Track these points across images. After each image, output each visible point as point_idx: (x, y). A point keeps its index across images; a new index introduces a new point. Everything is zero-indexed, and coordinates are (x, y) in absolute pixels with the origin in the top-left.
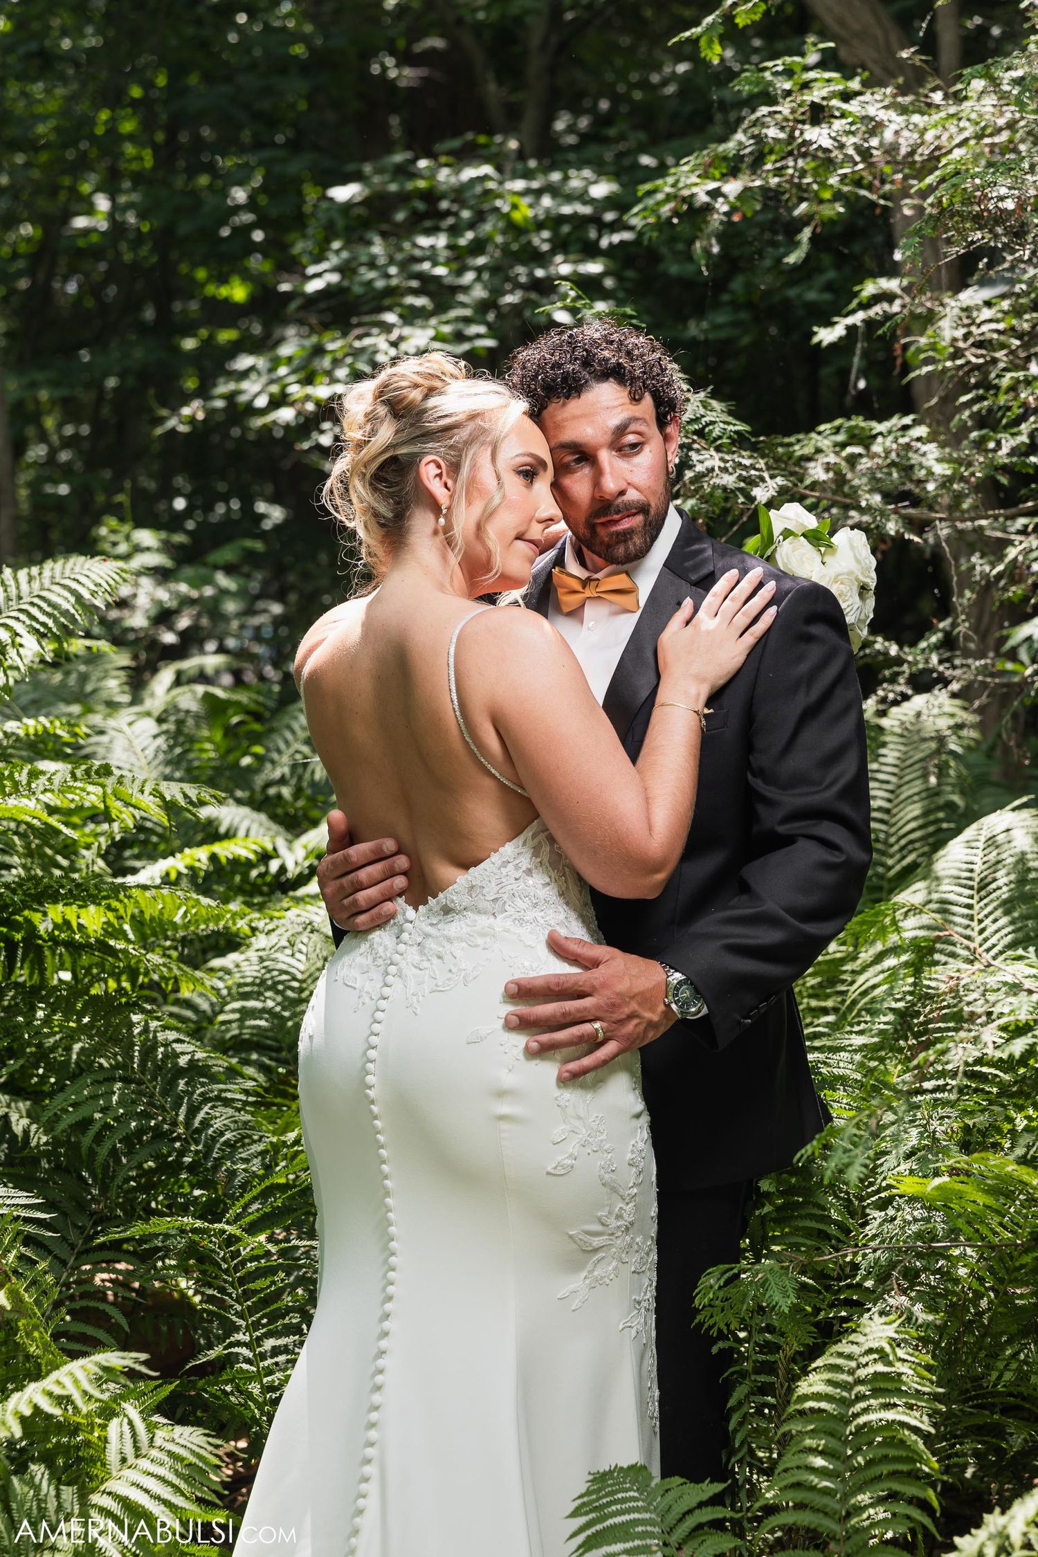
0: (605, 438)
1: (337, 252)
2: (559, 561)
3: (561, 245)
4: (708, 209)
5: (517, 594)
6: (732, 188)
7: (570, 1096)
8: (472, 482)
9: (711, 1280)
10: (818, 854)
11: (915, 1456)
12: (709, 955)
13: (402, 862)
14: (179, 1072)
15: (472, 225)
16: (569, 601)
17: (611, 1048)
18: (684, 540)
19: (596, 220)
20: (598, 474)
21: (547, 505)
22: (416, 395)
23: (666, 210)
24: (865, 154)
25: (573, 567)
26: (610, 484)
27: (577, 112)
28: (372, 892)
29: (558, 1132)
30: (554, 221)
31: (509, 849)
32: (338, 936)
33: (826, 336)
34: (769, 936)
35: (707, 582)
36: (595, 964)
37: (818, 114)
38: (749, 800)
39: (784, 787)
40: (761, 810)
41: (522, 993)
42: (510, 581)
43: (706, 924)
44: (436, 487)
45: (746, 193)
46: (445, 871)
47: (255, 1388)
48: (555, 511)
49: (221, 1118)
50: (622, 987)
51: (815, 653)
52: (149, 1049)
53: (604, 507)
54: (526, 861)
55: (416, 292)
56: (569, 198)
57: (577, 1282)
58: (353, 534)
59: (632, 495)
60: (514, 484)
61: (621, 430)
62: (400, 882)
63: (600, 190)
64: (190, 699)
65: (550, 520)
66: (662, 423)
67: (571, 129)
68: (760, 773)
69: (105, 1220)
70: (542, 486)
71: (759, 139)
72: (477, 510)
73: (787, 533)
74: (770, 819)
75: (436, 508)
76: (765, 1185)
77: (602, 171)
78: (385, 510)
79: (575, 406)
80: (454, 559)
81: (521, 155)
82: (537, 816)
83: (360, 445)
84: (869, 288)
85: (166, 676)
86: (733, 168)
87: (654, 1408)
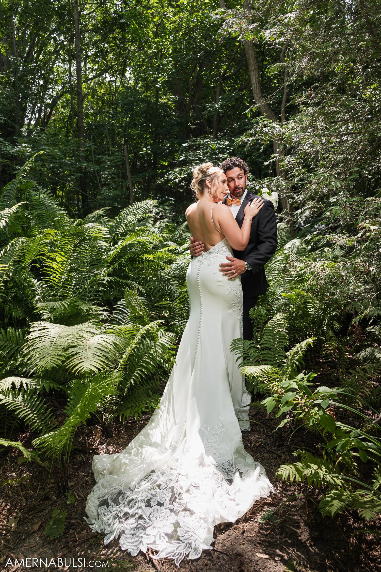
0: (236, 176)
1: (184, 154)
2: (227, 197)
3: (220, 153)
4: (247, 143)
5: (221, 202)
6: (251, 139)
7: (230, 282)
8: (214, 184)
9: (252, 310)
10: (270, 244)
11: (284, 336)
12: (252, 260)
13: (203, 245)
14: (166, 280)
15: (206, 149)
16: (229, 204)
17: (236, 274)
18: (248, 193)
19: (226, 148)
20: (235, 182)
21: (227, 188)
22: (205, 169)
23: (240, 143)
24: (273, 133)
25: (230, 198)
26: (237, 184)
27: (221, 132)
28: (198, 250)
29: (228, 288)
30: (219, 148)
31: (220, 243)
32: (192, 257)
33: (266, 164)
34: (262, 257)
35: (251, 200)
36: (234, 261)
37: (265, 126)
38: (258, 235)
39: (264, 233)
40: (260, 237)
41: (222, 266)
42: (220, 200)
43: (251, 255)
44: (209, 185)
45: (253, 140)
46: (209, 246)
47: (179, 328)
48: (228, 188)
49: (173, 287)
50: (238, 264)
51: (269, 212)
52: (161, 277)
53: (236, 188)
54: (223, 244)
55: (197, 160)
56: (221, 145)
57: (231, 311)
58: (195, 193)
59: (240, 186)
60: (221, 184)
61: (239, 175)
62: (203, 248)
63: (226, 143)
64: (163, 225)
65: (227, 190)
66: (245, 174)
67: (220, 135)
68: (260, 231)
69: (155, 303)
70: (226, 184)
71: (256, 130)
72: (215, 188)
73: (264, 193)
74: (261, 238)
75: (209, 188)
76: (259, 297)
77: (226, 141)
78: (200, 188)
79: (231, 171)
80: (211, 196)
81: (213, 138)
82: (225, 237)
83: (196, 178)
84: (273, 156)
85: (158, 223)
86: (251, 135)
87: (242, 331)
